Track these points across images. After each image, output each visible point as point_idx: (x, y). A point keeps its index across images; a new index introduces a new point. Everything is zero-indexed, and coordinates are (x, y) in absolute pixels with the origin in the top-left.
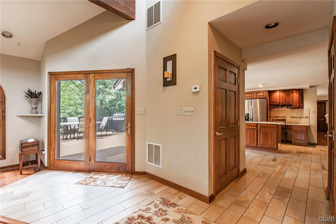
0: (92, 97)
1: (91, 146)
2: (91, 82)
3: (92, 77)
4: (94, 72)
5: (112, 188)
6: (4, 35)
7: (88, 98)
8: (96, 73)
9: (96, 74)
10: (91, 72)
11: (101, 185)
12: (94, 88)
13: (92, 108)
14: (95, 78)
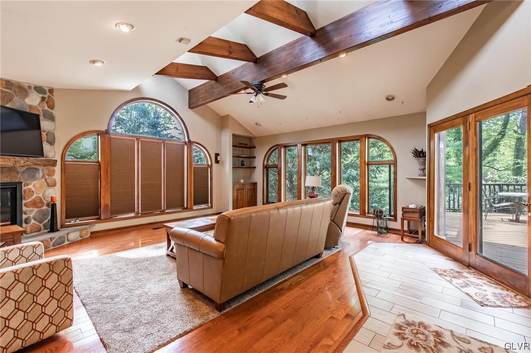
0: (472, 151)
1: (471, 228)
2: (471, 128)
3: (472, 120)
4: (475, 110)
5: (466, 295)
6: (388, 99)
7: (467, 153)
8: (478, 111)
9: (477, 113)
10: (471, 112)
11: (456, 285)
12: (474, 137)
13: (472, 167)
14: (476, 120)
